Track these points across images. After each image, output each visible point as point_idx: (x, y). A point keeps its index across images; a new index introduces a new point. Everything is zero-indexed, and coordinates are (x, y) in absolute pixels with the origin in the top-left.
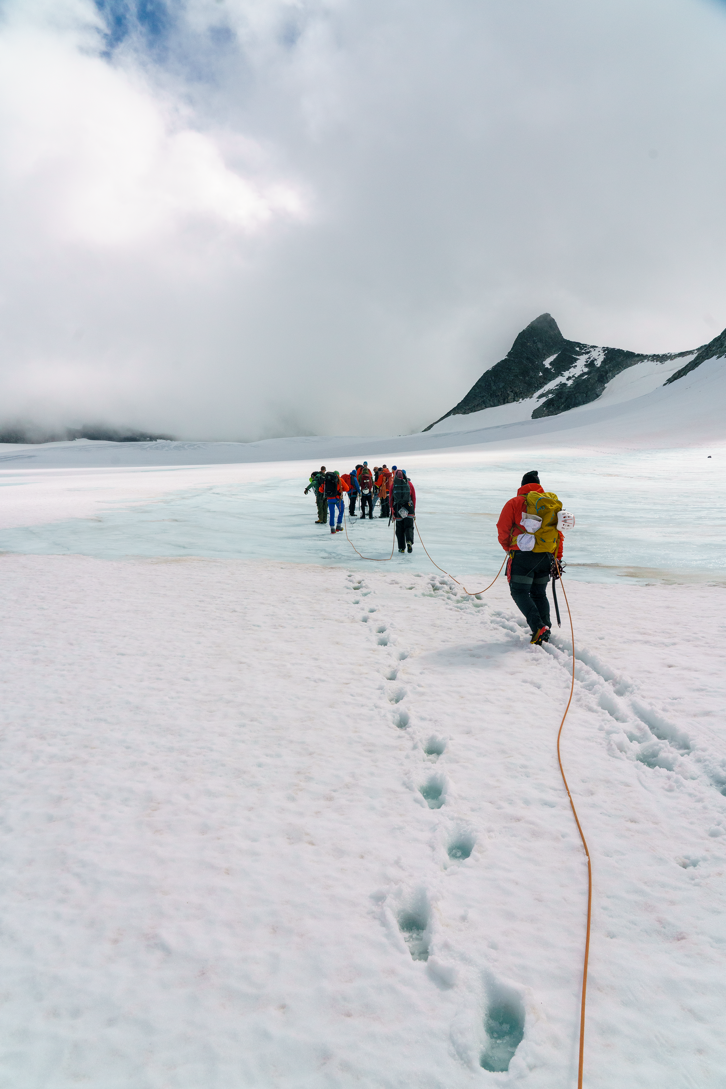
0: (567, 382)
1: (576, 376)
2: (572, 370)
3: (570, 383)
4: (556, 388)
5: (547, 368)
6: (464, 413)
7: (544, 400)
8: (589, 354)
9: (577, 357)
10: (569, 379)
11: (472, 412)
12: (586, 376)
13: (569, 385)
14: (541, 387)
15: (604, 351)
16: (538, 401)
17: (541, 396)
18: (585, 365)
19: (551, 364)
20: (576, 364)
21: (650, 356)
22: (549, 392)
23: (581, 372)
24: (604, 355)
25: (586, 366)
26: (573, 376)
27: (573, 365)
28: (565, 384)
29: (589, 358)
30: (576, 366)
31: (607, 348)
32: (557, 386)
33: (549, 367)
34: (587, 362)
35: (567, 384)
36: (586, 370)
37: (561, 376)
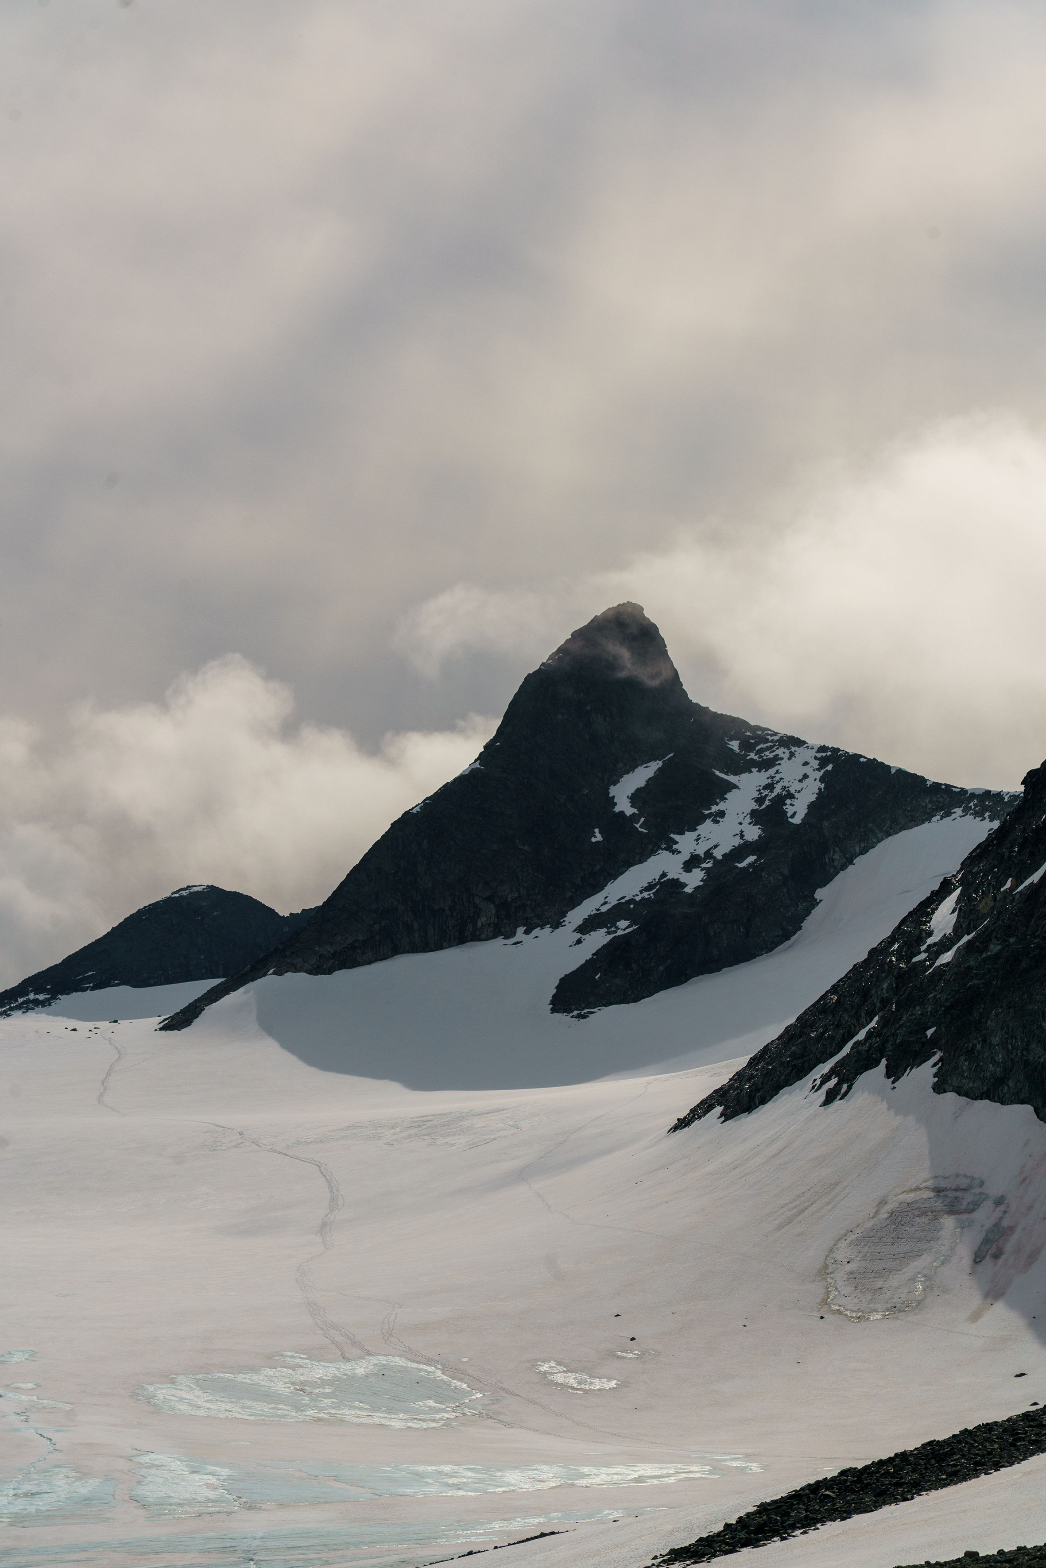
0: (684, 878)
1: (718, 854)
2: (706, 828)
3: (694, 880)
4: (646, 895)
5: (622, 813)
6: (316, 970)
7: (599, 939)
8: (772, 771)
9: (731, 778)
10: (691, 864)
11: (343, 966)
12: (751, 859)
13: (688, 890)
14: (597, 888)
15: (823, 762)
16: (579, 942)
17: (588, 926)
18: (753, 813)
19: (636, 798)
20: (722, 806)
21: (973, 796)
22: (621, 910)
23: (737, 841)
24: (822, 780)
25: (756, 817)
26: (709, 854)
27: (714, 808)
28: (677, 885)
29: (770, 787)
30: (722, 814)
31: (835, 750)
32: (648, 889)
33: (629, 811)
34: (760, 800)
35: (685, 885)
36: (753, 833)
37: (669, 849)
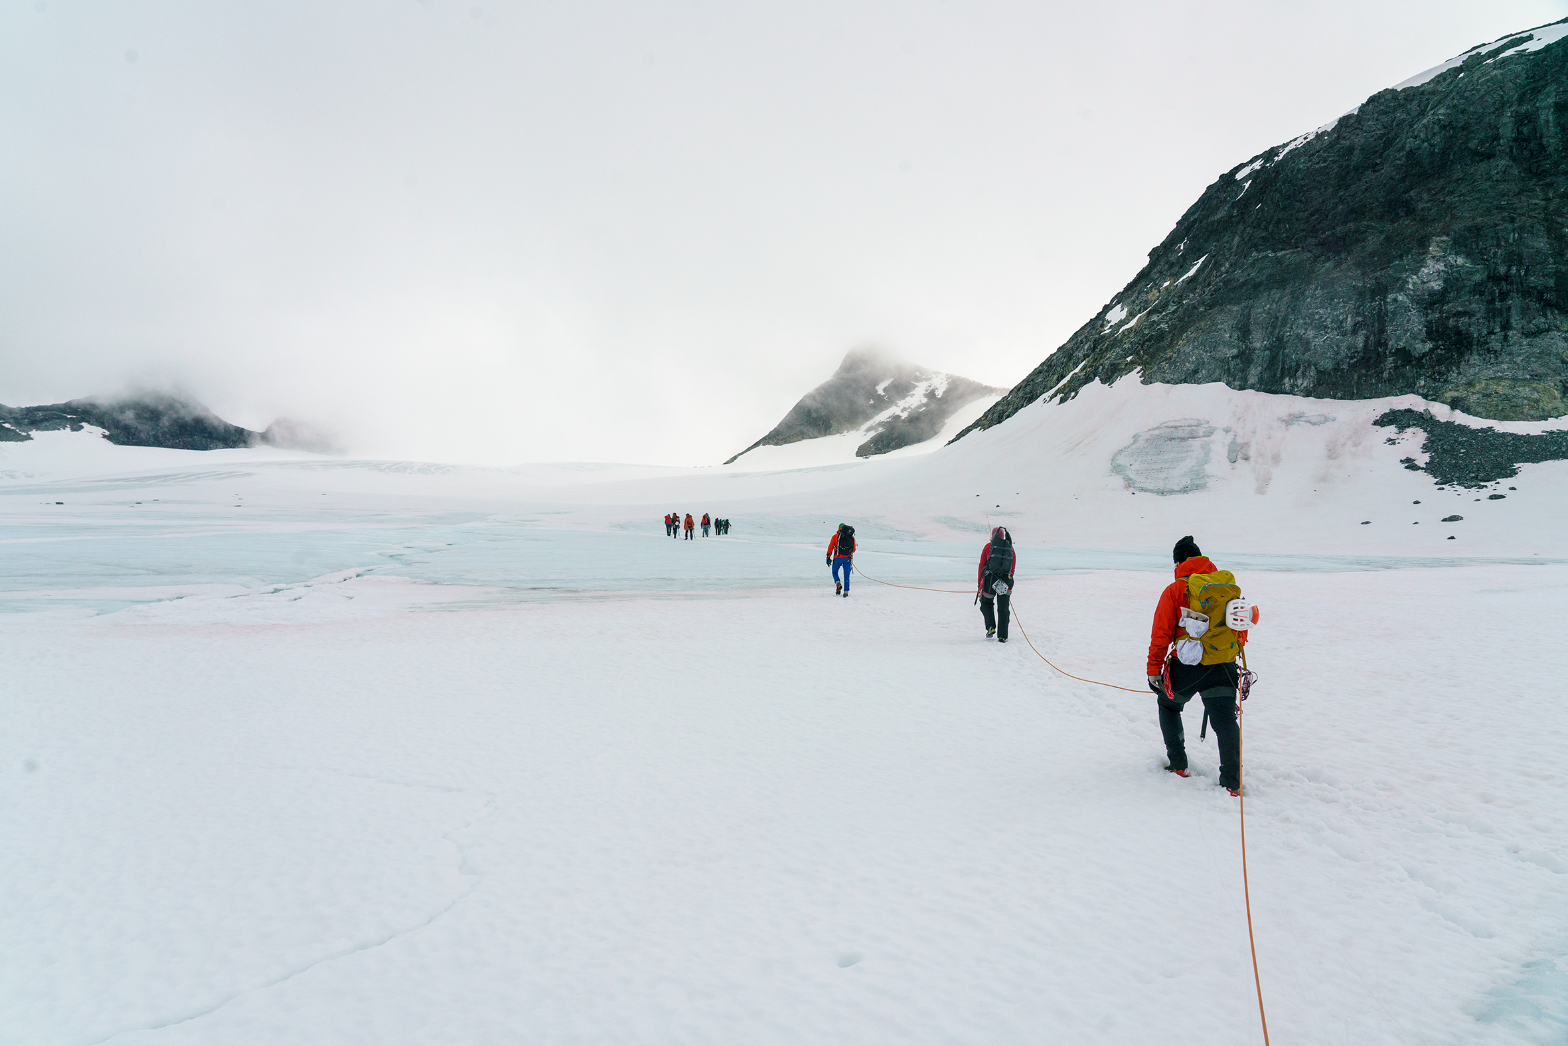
0: (901, 414)
1: (913, 407)
2: (908, 399)
3: (904, 415)
4: (888, 420)
5: (880, 394)
6: (776, 444)
7: (872, 434)
8: (930, 382)
9: (916, 384)
10: (903, 410)
11: (786, 443)
12: (924, 408)
13: (903, 418)
14: (871, 418)
15: (948, 379)
16: (865, 435)
17: (869, 430)
18: (924, 394)
19: (885, 390)
20: (914, 392)
21: (999, 389)
22: (881, 424)
23: (919, 403)
24: (948, 384)
25: (926, 396)
26: (909, 407)
27: (911, 393)
28: (898, 417)
29: (930, 386)
30: (914, 395)
31: (952, 375)
32: (890, 417)
33: (882, 394)
34: (927, 390)
35: (901, 417)
36: (925, 400)
37: (896, 405)
